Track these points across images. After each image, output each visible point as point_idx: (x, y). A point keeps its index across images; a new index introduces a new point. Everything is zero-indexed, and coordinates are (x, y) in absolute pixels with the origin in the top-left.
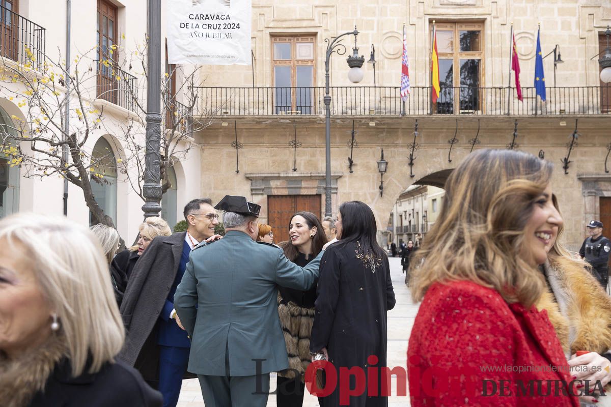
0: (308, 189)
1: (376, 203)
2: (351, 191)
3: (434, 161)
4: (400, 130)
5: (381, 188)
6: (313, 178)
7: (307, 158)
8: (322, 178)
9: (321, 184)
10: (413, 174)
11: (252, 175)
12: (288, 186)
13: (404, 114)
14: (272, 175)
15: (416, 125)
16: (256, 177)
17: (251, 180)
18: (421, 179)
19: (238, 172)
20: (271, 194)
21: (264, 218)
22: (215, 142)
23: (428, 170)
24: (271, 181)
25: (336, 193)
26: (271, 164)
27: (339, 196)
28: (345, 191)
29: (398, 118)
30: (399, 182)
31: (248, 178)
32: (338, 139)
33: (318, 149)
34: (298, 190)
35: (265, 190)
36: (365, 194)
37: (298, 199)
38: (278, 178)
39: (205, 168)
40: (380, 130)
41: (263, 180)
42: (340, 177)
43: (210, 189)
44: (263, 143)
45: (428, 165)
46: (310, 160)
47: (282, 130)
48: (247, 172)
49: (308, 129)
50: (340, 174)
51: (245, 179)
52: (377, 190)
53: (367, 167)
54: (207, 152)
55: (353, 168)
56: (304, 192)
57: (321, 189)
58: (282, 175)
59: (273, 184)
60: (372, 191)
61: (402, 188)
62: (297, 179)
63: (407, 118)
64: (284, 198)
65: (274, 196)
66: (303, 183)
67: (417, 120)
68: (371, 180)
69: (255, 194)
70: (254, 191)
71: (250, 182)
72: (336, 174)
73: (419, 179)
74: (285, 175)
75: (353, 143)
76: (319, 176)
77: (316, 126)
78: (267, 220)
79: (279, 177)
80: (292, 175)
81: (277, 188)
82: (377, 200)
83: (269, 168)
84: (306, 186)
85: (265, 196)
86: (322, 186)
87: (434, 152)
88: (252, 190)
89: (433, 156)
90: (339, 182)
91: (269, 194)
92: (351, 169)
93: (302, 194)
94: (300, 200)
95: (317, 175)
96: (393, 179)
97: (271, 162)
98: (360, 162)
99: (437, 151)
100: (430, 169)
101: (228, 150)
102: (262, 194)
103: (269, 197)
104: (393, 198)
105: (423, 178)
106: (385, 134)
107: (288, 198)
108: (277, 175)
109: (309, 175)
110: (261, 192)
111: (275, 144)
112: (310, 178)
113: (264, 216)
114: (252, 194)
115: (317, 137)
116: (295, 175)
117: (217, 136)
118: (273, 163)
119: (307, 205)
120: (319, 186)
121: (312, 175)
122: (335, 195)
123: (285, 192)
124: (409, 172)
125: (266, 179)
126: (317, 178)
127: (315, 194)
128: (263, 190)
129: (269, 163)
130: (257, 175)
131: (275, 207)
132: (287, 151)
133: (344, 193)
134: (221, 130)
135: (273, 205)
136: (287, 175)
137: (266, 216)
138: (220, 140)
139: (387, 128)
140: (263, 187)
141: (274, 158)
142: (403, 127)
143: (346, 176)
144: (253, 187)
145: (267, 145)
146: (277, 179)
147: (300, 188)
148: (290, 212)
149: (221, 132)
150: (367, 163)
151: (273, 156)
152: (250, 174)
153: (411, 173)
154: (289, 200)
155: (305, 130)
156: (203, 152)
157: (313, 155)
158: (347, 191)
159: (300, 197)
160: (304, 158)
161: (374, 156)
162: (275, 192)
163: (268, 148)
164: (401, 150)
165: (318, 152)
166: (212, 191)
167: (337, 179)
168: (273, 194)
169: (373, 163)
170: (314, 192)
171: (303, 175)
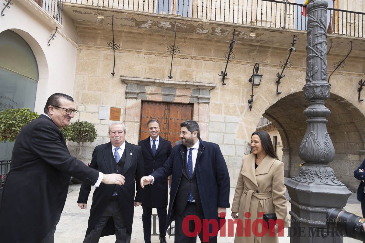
0: (182, 97)
1: (244, 116)
2: (221, 103)
3: (297, 82)
4: (270, 49)
5: (250, 102)
6: (187, 87)
7: (183, 68)
8: (196, 88)
9: (194, 94)
10: (279, 91)
11: (127, 78)
12: (162, 93)
13: (284, 28)
14: (148, 80)
15: (294, 41)
16: (131, 80)
17: (127, 84)
18: (285, 97)
19: (113, 74)
20: (146, 99)
21: (136, 122)
22: (93, 43)
23: (292, 89)
24: (146, 87)
25: (208, 103)
26: (147, 71)
27: (211, 107)
28: (217, 102)
29: (278, 31)
30: (266, 98)
31: (123, 82)
32: (212, 53)
33: (194, 61)
34: (172, 97)
35: (140, 95)
36: (235, 107)
37: (171, 106)
38: (154, 84)
39: (81, 68)
40: (252, 48)
41: (138, 84)
42: (213, 88)
43: (84, 89)
44: (141, 50)
45: (292, 85)
46: (185, 70)
47: (161, 38)
48: (123, 75)
49: (186, 40)
50: (214, 85)
51: (120, 82)
52: (246, 104)
53: (238, 82)
54: (84, 52)
55: (225, 82)
56: (178, 100)
57: (194, 99)
58: (158, 81)
59: (148, 89)
60: (241, 104)
61: (268, 104)
62: (172, 86)
63: (287, 31)
64: (158, 104)
65: (148, 102)
66: (177, 91)
67: (294, 36)
68: (241, 94)
69: (130, 98)
70: (128, 95)
71: (125, 85)
72: (211, 85)
73: (284, 97)
74: (161, 81)
75: (230, 54)
76: (194, 85)
77: (194, 37)
78: (139, 124)
79: (154, 82)
80: (167, 82)
81: (151, 94)
82: (246, 113)
83: (145, 74)
84: (180, 94)
85: (140, 101)
86: (195, 95)
87: (297, 74)
88: (126, 93)
89: (296, 77)
90: (212, 92)
91: (143, 99)
92: (224, 82)
93: (175, 101)
94: (173, 108)
95: (192, 84)
96: (261, 95)
97: (147, 68)
98: (231, 76)
99: (300, 73)
100: (293, 89)
101: (105, 52)
102: (136, 98)
103: (143, 102)
104: (260, 112)
105: (288, 96)
106: (255, 53)
107: (162, 105)
108: (153, 80)
109: (185, 83)
110: (135, 96)
111: (153, 52)
112: (185, 86)
113: (136, 120)
114: (126, 98)
115: (193, 49)
116: (170, 82)
117: (95, 38)
118: (150, 69)
119: (179, 113)
120: (192, 95)
121: (187, 83)
122: (208, 105)
123: (159, 99)
124: (276, 90)
125: (141, 84)
126: (191, 87)
127: (188, 102)
128: (138, 94)
129: (145, 68)
130: (133, 79)
131: (148, 113)
132: (164, 60)
133: (216, 104)
134: (100, 32)
135: (147, 111)
136: (163, 81)
137: (139, 120)
138: (99, 42)
139: (260, 46)
140: (138, 92)
141: (151, 65)
142: (275, 46)
143: (218, 89)
144: (128, 91)
145: (145, 51)
146: (152, 85)
147: (174, 95)
148: (162, 118)
149: (100, 34)
150: (238, 78)
151: (151, 63)
152: (126, 77)
153: (277, 91)
154: (163, 107)
155: (183, 40)
156: (80, 52)
157: (189, 66)
158: (218, 102)
159: (173, 105)
160: (179, 67)
161: (245, 72)
162: (150, 98)
163: (147, 55)
164: (269, 69)
165: (193, 64)
166: (86, 91)
167: (210, 90)
168: (148, 99)
169: (245, 78)
170: (187, 101)
171: (178, 83)
